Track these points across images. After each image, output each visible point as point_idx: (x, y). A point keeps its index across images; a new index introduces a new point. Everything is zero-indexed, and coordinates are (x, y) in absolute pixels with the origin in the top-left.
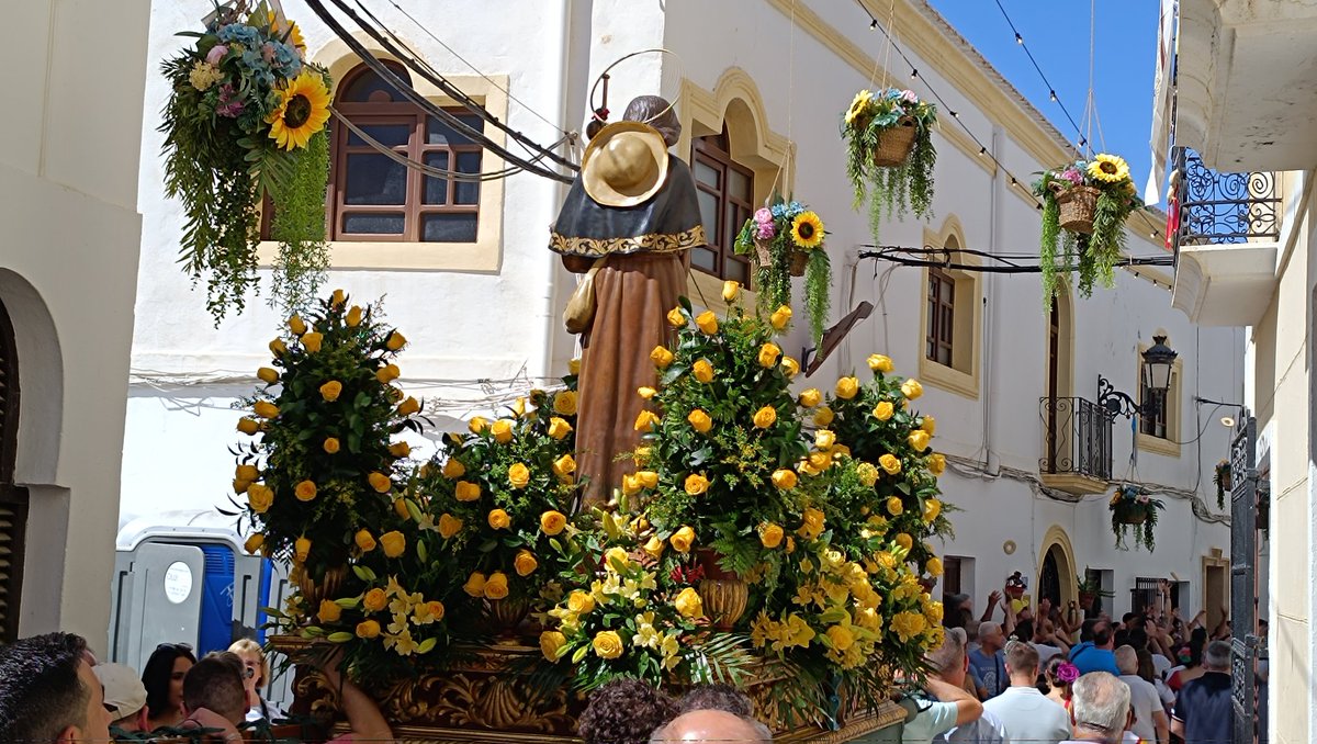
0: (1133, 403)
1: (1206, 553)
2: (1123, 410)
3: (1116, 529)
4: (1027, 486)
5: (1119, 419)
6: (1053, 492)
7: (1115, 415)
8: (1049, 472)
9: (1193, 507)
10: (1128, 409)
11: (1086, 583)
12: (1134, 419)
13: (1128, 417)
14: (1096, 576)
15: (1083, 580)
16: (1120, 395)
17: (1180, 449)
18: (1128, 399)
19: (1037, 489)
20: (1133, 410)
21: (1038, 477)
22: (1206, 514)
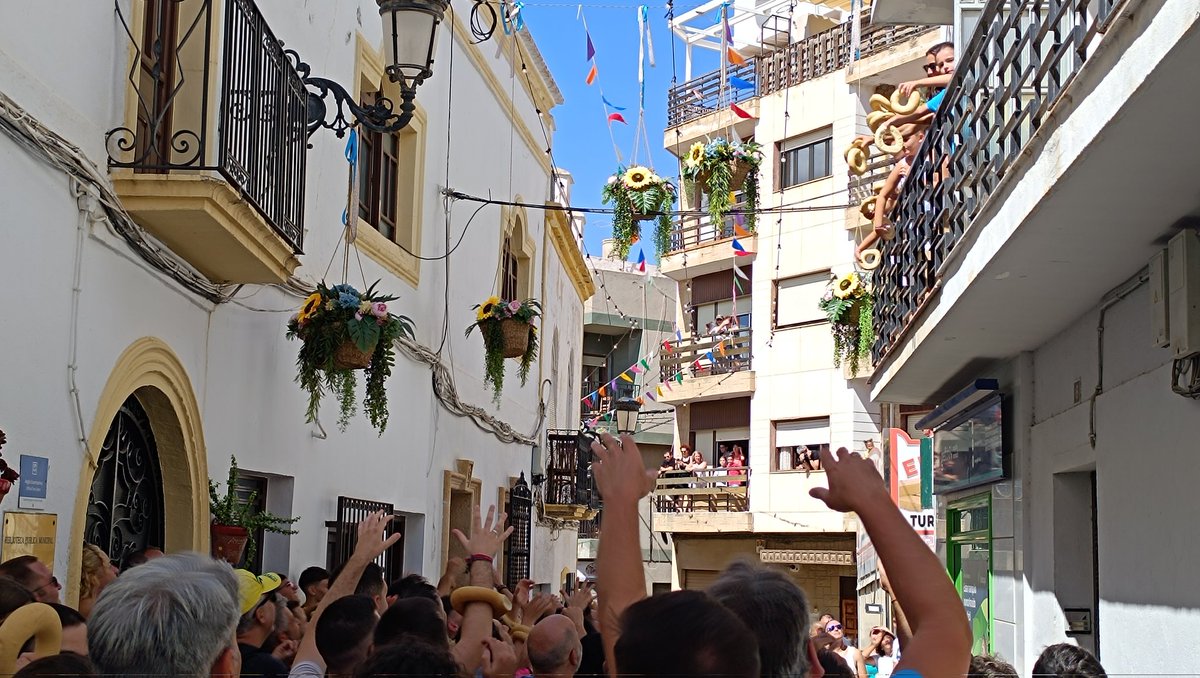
0: (351, 103)
1: (451, 467)
2: (330, 117)
3: (309, 379)
4: (58, 185)
5: (320, 137)
6: (150, 242)
7: (313, 130)
8: (139, 166)
9: (434, 381)
10: (340, 116)
11: (229, 499)
12: (353, 138)
13: (340, 134)
14: (256, 487)
15: (222, 492)
16: (325, 84)
17: (417, 268)
18: (341, 94)
19: (94, 206)
20: (349, 117)
21: (101, 174)
22: (453, 397)
